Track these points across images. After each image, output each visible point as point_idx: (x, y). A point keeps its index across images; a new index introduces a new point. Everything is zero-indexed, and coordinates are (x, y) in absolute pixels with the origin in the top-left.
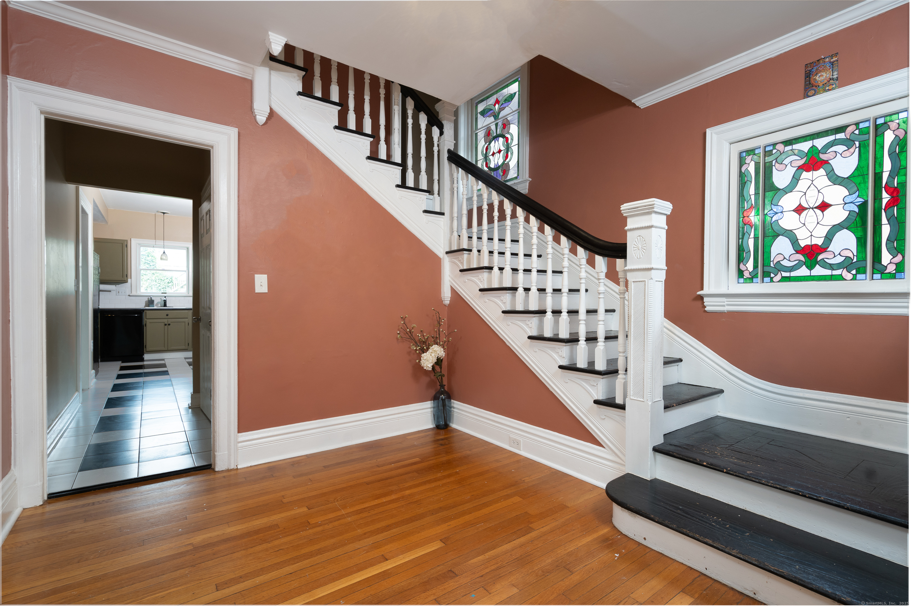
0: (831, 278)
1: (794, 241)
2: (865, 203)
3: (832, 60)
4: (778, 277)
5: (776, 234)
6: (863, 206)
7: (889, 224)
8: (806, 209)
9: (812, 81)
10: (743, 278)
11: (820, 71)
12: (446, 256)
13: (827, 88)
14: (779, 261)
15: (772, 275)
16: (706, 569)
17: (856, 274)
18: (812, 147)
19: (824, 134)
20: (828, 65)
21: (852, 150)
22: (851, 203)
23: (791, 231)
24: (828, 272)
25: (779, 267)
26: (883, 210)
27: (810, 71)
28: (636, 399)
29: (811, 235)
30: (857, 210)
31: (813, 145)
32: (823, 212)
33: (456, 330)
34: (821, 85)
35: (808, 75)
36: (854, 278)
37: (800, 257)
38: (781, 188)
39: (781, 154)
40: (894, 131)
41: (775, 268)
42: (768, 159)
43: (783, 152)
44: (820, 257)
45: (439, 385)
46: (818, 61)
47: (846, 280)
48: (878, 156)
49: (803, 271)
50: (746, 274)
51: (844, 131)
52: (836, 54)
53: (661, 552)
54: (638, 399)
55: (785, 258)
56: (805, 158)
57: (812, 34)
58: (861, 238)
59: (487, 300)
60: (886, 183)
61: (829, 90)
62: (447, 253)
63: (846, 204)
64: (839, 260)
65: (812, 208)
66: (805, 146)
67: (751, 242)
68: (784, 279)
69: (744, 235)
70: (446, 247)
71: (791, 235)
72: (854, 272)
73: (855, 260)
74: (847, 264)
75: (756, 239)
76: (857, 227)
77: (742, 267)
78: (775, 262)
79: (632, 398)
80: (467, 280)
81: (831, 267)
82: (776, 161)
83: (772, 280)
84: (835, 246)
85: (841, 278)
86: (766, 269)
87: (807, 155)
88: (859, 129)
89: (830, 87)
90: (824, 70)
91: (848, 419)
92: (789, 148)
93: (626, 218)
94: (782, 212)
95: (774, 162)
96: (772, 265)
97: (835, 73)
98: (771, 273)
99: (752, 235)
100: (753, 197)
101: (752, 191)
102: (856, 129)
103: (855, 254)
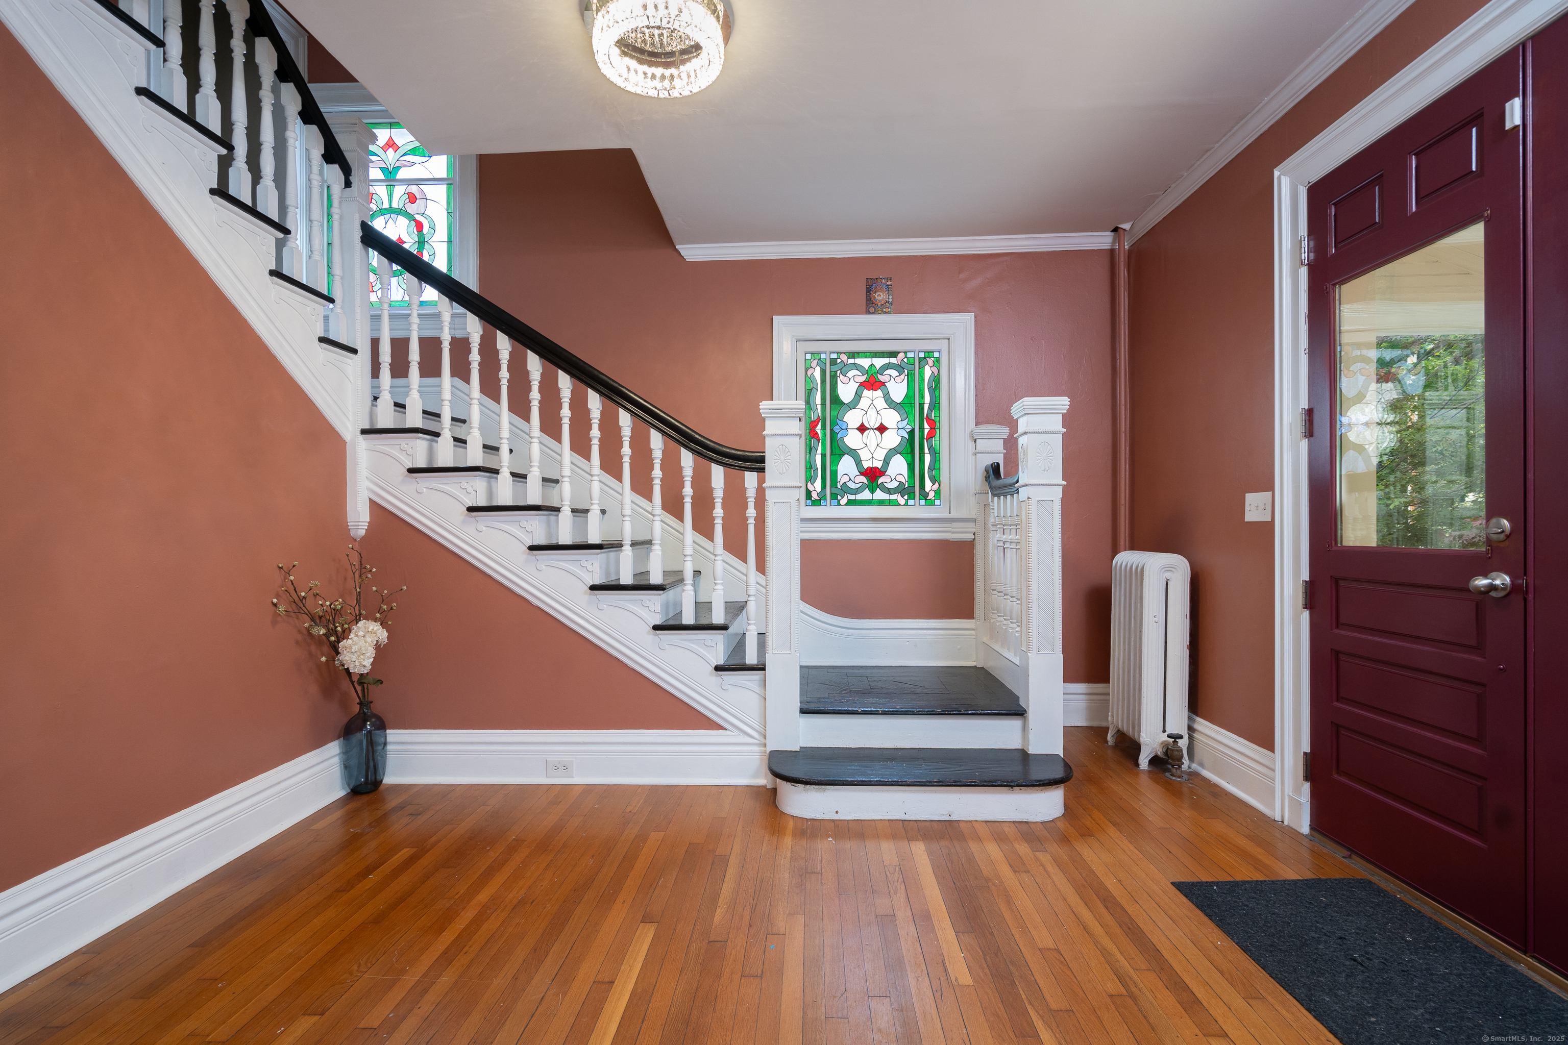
0: (889, 503)
1: (858, 462)
2: (913, 431)
3: (887, 283)
4: (844, 501)
5: (842, 453)
6: (912, 432)
7: (929, 453)
8: (868, 429)
9: (872, 298)
10: (811, 499)
11: (878, 291)
12: (361, 437)
13: (884, 310)
14: (845, 482)
15: (839, 498)
16: (905, 813)
17: (908, 500)
18: (871, 365)
19: (881, 355)
20: (885, 287)
21: (902, 376)
22: (903, 428)
23: (855, 450)
24: (885, 496)
25: (846, 490)
26: (925, 440)
27: (870, 286)
28: (780, 652)
29: (873, 457)
30: (907, 437)
31: (872, 364)
32: (881, 433)
33: (405, 587)
34: (879, 304)
35: (869, 290)
36: (906, 504)
37: (863, 479)
38: (846, 403)
39: (845, 365)
40: (931, 367)
41: (842, 489)
42: (834, 368)
43: (847, 364)
44: (881, 480)
45: (358, 704)
46: (877, 279)
47: (900, 505)
48: (921, 387)
49: (866, 495)
50: (815, 496)
51: (896, 357)
52: (891, 279)
53: (856, 819)
54: (782, 652)
55: (850, 479)
56: (866, 375)
57: (873, 250)
58: (911, 464)
59: (484, 528)
60: (927, 415)
61: (886, 313)
62: (364, 432)
63: (899, 429)
64: (894, 484)
65: (873, 429)
66: (865, 363)
67: (818, 459)
68: (851, 503)
69: (811, 449)
70: (359, 420)
71: (854, 453)
72: (906, 497)
73: (906, 486)
74: (902, 490)
75: (823, 456)
76: (908, 453)
77: (810, 487)
78: (841, 483)
79: (774, 652)
80: (424, 489)
81: (889, 491)
82: (841, 372)
83: (839, 504)
84: (892, 471)
85: (896, 504)
86: (834, 490)
87: (867, 373)
88: (907, 358)
89: (887, 310)
90: (881, 291)
91: (908, 643)
92: (851, 361)
93: (764, 419)
94: (847, 429)
95: (839, 372)
96: (839, 487)
97: (890, 297)
98: (838, 494)
99: (819, 451)
100: (819, 407)
101: (818, 400)
102: (905, 358)
103: (907, 480)
